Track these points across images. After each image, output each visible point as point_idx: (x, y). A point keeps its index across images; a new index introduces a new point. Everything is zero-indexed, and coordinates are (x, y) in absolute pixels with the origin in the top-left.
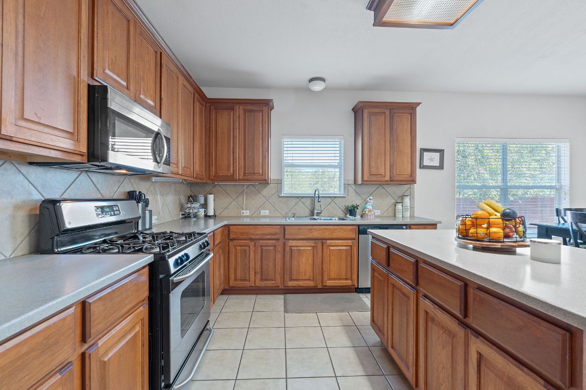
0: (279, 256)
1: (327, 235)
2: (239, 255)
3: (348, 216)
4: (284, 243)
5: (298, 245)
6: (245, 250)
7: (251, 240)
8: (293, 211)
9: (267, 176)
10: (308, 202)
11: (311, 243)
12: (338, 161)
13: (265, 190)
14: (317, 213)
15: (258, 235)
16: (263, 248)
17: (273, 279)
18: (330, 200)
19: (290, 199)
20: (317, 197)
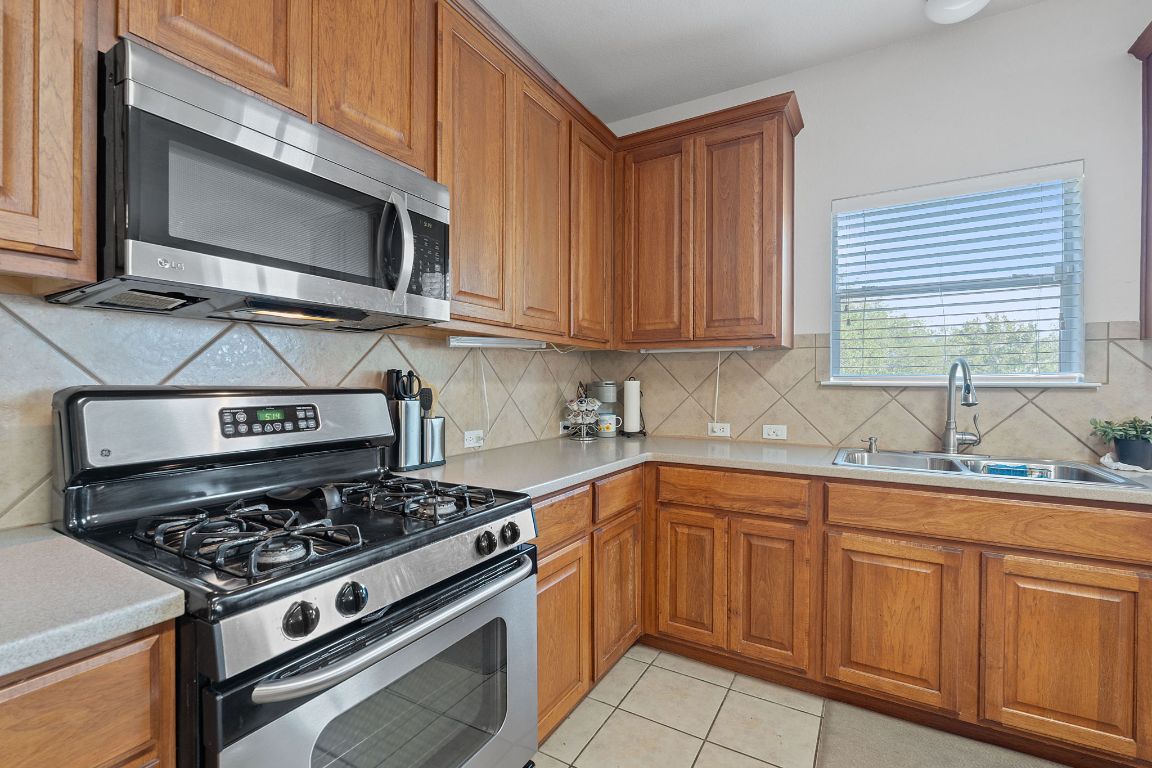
0: (806, 576)
1: (1001, 533)
2: (683, 550)
3: (1107, 460)
4: (825, 538)
5: (876, 550)
6: (700, 540)
7: (719, 512)
8: (867, 431)
9: (774, 325)
10: (927, 404)
11: (934, 553)
12: (1059, 259)
13: (778, 365)
14: (961, 443)
15: (740, 500)
16: (755, 542)
17: (785, 643)
18: (1018, 399)
19: (859, 394)
20: (959, 388)
